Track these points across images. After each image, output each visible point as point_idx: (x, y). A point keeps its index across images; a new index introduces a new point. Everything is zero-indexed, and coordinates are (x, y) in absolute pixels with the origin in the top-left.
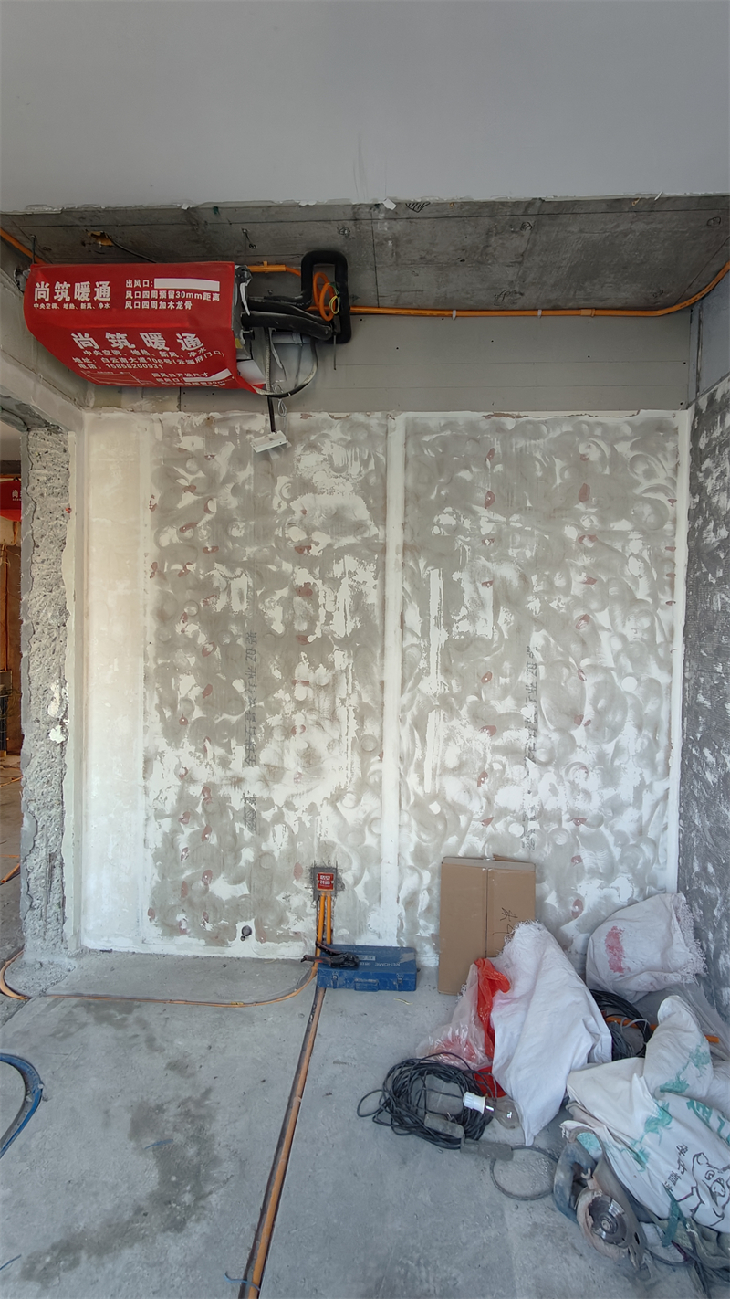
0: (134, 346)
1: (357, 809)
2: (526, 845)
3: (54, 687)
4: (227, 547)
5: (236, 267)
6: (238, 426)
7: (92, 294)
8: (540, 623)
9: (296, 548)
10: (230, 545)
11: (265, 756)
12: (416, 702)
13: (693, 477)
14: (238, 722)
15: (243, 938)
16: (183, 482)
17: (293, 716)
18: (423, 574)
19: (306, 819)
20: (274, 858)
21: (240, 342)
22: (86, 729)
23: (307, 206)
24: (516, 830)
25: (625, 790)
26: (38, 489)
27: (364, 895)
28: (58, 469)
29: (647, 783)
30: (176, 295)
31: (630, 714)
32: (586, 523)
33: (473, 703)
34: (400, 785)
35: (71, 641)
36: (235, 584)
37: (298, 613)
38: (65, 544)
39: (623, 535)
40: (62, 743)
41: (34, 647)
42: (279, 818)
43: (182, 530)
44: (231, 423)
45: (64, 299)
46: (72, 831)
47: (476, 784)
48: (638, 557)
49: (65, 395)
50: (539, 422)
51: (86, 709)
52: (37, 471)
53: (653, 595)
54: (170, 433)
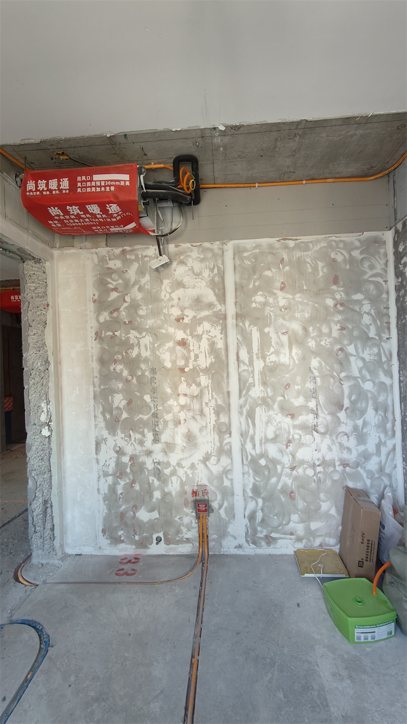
0: (82, 213)
1: (218, 465)
2: (316, 480)
3: (43, 405)
4: (137, 321)
5: (138, 166)
6: (139, 253)
7: (59, 185)
8: (316, 354)
9: (175, 319)
10: (139, 319)
11: (164, 438)
12: (248, 402)
13: (396, 267)
14: (148, 419)
15: (157, 543)
16: (111, 286)
17: (179, 414)
18: (248, 330)
19: (189, 472)
20: (172, 496)
21: (141, 207)
22: (62, 427)
23: (176, 131)
24: (310, 472)
25: (371, 446)
26: (30, 294)
27: (225, 515)
28: (41, 283)
29: (383, 441)
30: (105, 183)
31: (370, 402)
32: (338, 297)
33: (281, 401)
34: (242, 450)
35: (52, 379)
36: (142, 342)
37: (179, 355)
38: (46, 324)
39: (359, 302)
40: (49, 436)
41: (31, 383)
42: (174, 473)
43: (111, 313)
44: (136, 252)
45: (43, 189)
46: (57, 487)
47: (285, 447)
48: (368, 314)
49: (44, 242)
50: (308, 242)
51: (62, 417)
52: (29, 285)
53: (379, 334)
54: (102, 260)
